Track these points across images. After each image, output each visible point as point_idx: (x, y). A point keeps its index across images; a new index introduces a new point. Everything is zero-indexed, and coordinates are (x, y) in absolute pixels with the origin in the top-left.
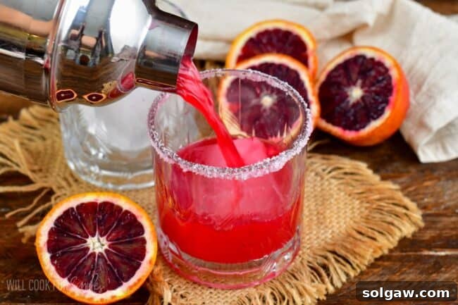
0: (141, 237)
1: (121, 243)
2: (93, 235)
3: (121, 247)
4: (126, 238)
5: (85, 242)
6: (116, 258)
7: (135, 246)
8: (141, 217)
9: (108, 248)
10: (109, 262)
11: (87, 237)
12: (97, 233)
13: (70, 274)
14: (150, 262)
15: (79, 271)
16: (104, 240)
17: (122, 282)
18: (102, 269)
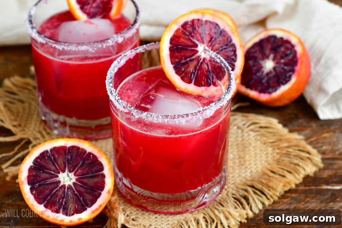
0: (101, 173)
1: (85, 178)
2: (64, 172)
3: (85, 180)
4: (89, 174)
5: (58, 176)
6: (82, 190)
7: (96, 180)
8: (102, 157)
9: (75, 181)
10: (76, 192)
11: (59, 173)
12: (67, 170)
13: (46, 202)
14: (109, 192)
15: (52, 199)
16: (72, 175)
17: (87, 207)
18: (71, 198)
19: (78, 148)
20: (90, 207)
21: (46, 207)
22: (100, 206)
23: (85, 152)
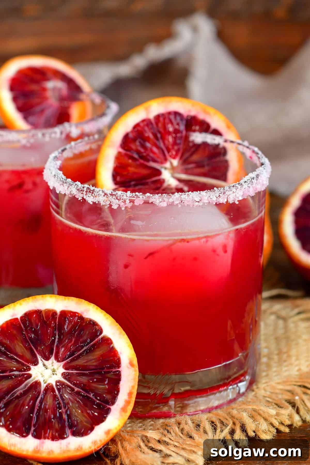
0: (100, 337)
1: (78, 357)
2: (35, 363)
3: (80, 362)
4: (82, 347)
5: (30, 376)
6: (84, 379)
7: (98, 353)
8: (87, 311)
9: (64, 371)
10: (76, 389)
11: (30, 369)
12: (39, 357)
13: (33, 429)
14: (131, 364)
15: (42, 419)
16: (52, 363)
17: (108, 406)
18: (72, 402)
19: (38, 312)
20: (113, 403)
21: (38, 436)
22: (130, 394)
23: (54, 313)
